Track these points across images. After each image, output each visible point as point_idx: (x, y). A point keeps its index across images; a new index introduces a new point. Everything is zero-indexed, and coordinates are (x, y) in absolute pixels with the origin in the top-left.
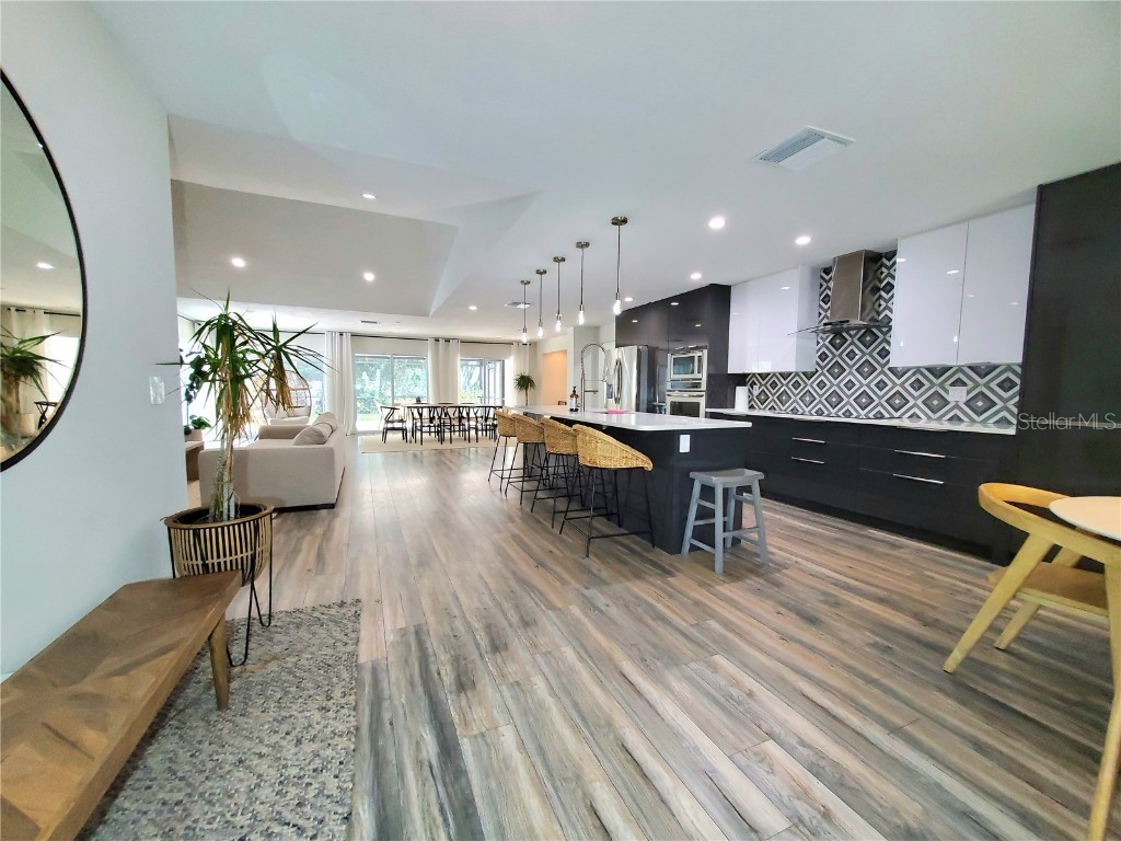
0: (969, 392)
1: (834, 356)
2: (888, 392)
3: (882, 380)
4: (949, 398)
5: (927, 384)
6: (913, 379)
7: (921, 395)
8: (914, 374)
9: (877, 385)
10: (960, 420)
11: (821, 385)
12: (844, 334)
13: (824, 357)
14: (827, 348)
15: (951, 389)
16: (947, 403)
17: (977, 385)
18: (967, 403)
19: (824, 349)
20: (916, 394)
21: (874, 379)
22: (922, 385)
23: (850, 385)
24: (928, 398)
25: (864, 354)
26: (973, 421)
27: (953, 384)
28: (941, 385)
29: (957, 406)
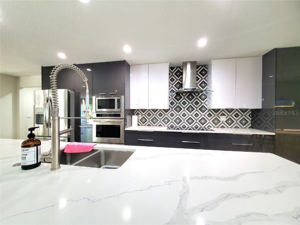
0: (226, 118)
1: (177, 103)
2: (200, 117)
3: (197, 114)
4: (221, 120)
5: (213, 115)
6: (208, 113)
7: (211, 119)
8: (208, 111)
9: (195, 115)
10: (224, 127)
11: (172, 115)
12: (181, 95)
13: (172, 103)
14: (173, 100)
15: (221, 117)
16: (220, 121)
17: (228, 115)
18: (226, 122)
19: (172, 100)
20: (209, 118)
21: (194, 112)
22: (211, 115)
23: (184, 115)
24: (214, 120)
25: (189, 103)
26: (228, 127)
27: (221, 115)
28: (218, 115)
29: (223, 123)
